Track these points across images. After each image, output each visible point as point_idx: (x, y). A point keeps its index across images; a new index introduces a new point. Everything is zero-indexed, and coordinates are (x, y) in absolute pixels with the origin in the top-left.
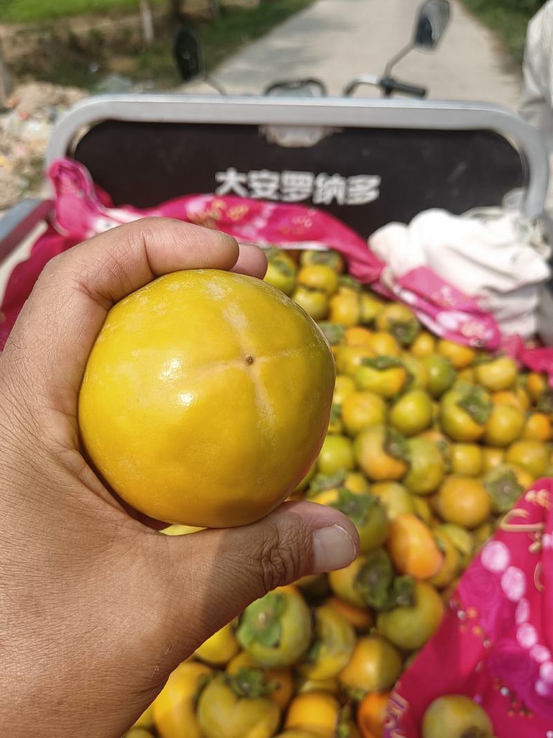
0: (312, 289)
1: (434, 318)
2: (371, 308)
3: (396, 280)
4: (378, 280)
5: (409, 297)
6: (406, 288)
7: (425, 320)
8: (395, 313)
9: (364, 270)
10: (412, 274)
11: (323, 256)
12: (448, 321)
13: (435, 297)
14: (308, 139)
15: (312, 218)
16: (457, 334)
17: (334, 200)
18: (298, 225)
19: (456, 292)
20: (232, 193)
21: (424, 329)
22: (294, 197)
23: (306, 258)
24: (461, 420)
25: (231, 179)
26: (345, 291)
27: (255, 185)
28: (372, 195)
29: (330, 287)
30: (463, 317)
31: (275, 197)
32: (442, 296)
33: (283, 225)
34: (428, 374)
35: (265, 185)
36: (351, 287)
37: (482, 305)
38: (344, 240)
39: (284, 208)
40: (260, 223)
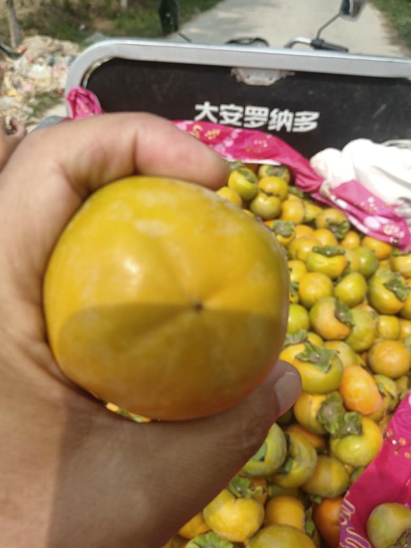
0: (270, 194)
1: (361, 221)
2: (312, 211)
3: (331, 190)
4: (317, 190)
5: (342, 204)
6: (339, 197)
7: (355, 222)
8: (331, 215)
9: (308, 182)
10: (344, 186)
11: (277, 170)
12: (373, 223)
13: (362, 204)
14: (267, 80)
15: (268, 141)
16: (380, 232)
17: (284, 128)
18: (258, 146)
19: (378, 201)
20: (206, 119)
21: (353, 228)
22: (253, 125)
23: (263, 171)
24: (386, 297)
25: (206, 109)
26: (292, 197)
27: (224, 114)
28: (313, 126)
29: (282, 193)
30: (385, 221)
31: (239, 124)
32: (368, 204)
33: (246, 145)
34: (359, 262)
35: (231, 114)
36: (296, 195)
37: (398, 212)
38: (292, 159)
39: (247, 132)
40: (229, 143)
